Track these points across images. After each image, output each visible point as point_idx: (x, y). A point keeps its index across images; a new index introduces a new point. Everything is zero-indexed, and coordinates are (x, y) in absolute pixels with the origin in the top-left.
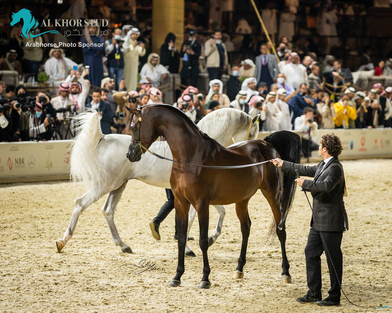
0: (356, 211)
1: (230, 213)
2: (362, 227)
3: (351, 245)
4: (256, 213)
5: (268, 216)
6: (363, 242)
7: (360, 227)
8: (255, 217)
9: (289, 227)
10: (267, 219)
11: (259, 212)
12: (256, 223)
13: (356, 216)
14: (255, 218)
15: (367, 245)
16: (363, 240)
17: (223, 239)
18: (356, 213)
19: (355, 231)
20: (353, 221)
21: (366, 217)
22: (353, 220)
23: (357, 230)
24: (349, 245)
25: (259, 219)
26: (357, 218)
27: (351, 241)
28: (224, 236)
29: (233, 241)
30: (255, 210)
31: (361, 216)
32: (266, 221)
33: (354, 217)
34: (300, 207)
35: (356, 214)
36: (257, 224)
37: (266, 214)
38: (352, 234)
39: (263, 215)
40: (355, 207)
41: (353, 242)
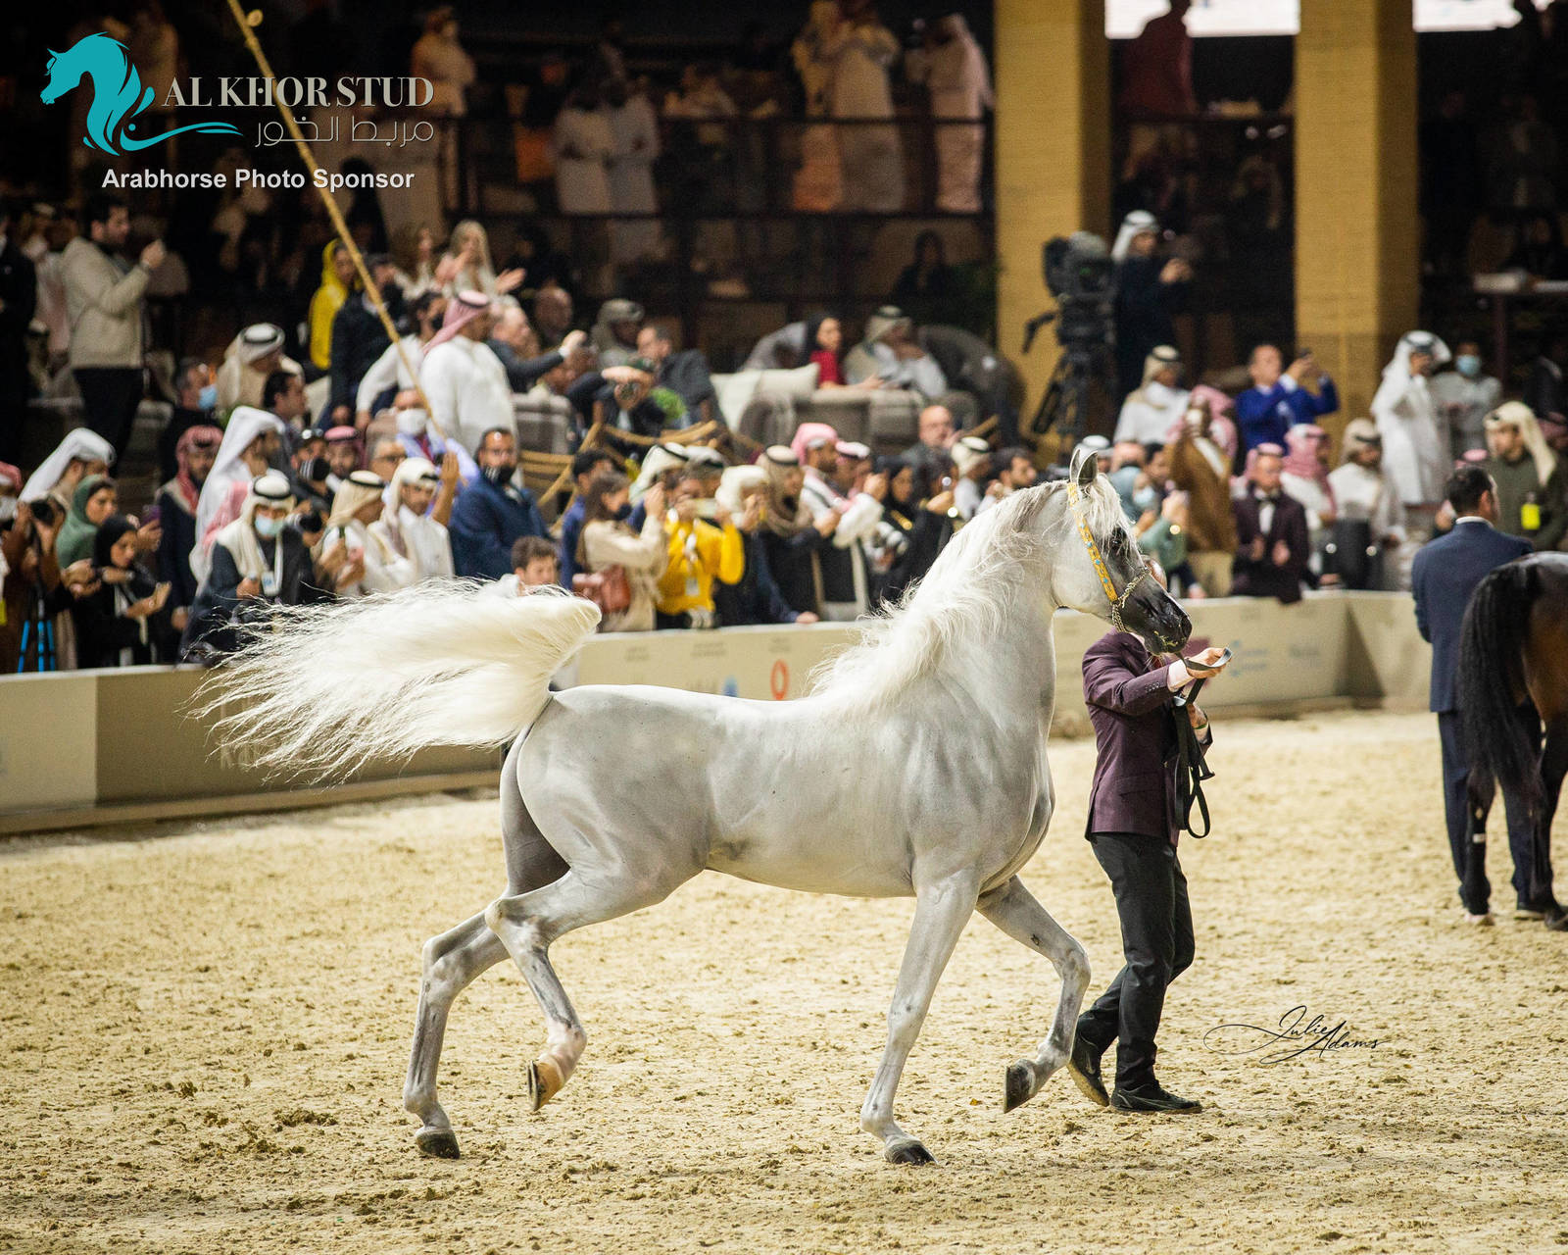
0: (753, 998)
1: (188, 1028)
2: (781, 1064)
3: (730, 1151)
4: (305, 1021)
5: (357, 1032)
6: (786, 1135)
7: (771, 1068)
8: (297, 1041)
9: (454, 1078)
10: (352, 1048)
11: (316, 1016)
12: (303, 1068)
13: (755, 1019)
14: (301, 1047)
15: (802, 1145)
16: (783, 1125)
17: (152, 1148)
18: (755, 1002)
19: (749, 1085)
20: (742, 1039)
21: (799, 1019)
22: (739, 1034)
23: (761, 1080)
24: (722, 1150)
25: (318, 1049)
26: (758, 1028)
27: (732, 1134)
28: (157, 1132)
29: (202, 1153)
30: (302, 1009)
31: (775, 1018)
32: (350, 1057)
33: (742, 1022)
34: (503, 989)
35: (755, 1008)
36: (308, 1071)
37: (348, 1028)
38: (736, 1100)
39: (337, 1030)
40: (749, 977)
41: (740, 1134)
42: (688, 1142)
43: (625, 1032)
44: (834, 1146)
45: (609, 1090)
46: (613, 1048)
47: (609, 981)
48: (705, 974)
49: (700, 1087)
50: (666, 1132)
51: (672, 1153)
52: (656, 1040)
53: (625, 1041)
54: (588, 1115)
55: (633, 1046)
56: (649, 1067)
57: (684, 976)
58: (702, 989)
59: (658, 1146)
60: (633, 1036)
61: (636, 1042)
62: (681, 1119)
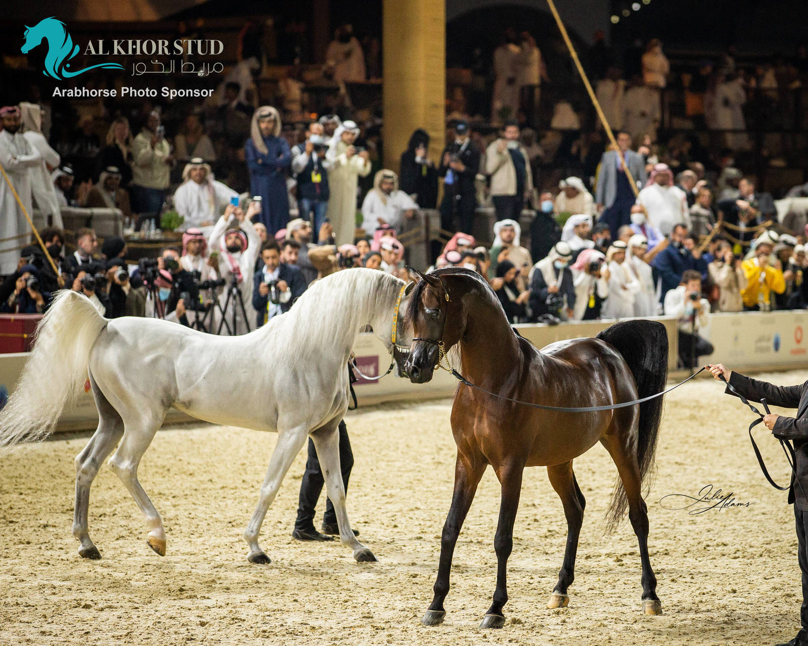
1: (542, 480)
4: (592, 478)
8: (590, 487)
9: (656, 505)
11: (596, 476)
14: (590, 490)
17: (527, 531)
25: (597, 491)
29: (548, 534)
30: (590, 474)
34: (677, 467)
36: (593, 500)
39: (606, 482)
47: (724, 464)
50: (749, 530)
51: (751, 539)
52: (744, 490)
54: (715, 522)
59: (745, 536)
62: (756, 524)
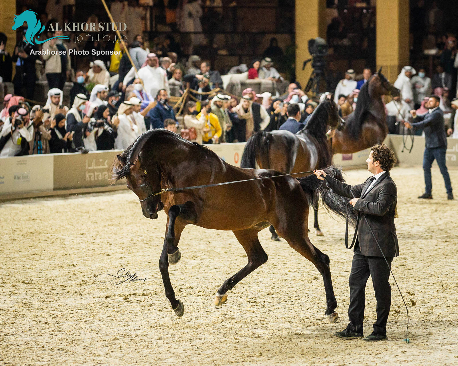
0: (229, 243)
1: (78, 250)
2: (237, 261)
4: (109, 248)
5: (123, 251)
8: (107, 253)
9: (149, 264)
10: (122, 255)
11: (112, 247)
12: (109, 260)
14: (109, 255)
17: (69, 281)
18: (230, 244)
19: (229, 266)
20: (226, 254)
22: (226, 253)
25: (113, 256)
26: (231, 251)
28: (70, 277)
29: (82, 283)
30: (109, 245)
31: (236, 248)
32: (122, 258)
33: (227, 249)
35: (230, 246)
36: (110, 261)
37: (121, 250)
39: (118, 250)
40: (228, 237)
42: (212, 281)
43: (195, 252)
44: (251, 282)
45: (191, 267)
46: (192, 256)
47: (191, 238)
48: (217, 236)
49: (215, 267)
50: (206, 279)
51: (208, 284)
52: (203, 254)
53: (195, 254)
54: (185, 274)
55: (197, 255)
56: (202, 261)
57: (211, 237)
58: (215, 240)
59: (204, 282)
60: (197, 253)
61: (198, 254)
62: (211, 275)
